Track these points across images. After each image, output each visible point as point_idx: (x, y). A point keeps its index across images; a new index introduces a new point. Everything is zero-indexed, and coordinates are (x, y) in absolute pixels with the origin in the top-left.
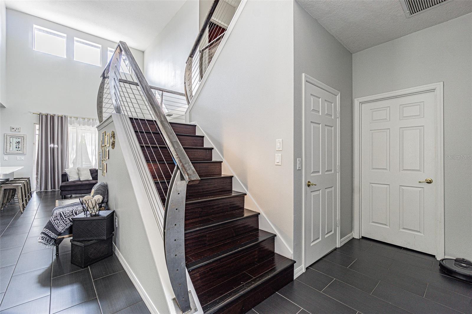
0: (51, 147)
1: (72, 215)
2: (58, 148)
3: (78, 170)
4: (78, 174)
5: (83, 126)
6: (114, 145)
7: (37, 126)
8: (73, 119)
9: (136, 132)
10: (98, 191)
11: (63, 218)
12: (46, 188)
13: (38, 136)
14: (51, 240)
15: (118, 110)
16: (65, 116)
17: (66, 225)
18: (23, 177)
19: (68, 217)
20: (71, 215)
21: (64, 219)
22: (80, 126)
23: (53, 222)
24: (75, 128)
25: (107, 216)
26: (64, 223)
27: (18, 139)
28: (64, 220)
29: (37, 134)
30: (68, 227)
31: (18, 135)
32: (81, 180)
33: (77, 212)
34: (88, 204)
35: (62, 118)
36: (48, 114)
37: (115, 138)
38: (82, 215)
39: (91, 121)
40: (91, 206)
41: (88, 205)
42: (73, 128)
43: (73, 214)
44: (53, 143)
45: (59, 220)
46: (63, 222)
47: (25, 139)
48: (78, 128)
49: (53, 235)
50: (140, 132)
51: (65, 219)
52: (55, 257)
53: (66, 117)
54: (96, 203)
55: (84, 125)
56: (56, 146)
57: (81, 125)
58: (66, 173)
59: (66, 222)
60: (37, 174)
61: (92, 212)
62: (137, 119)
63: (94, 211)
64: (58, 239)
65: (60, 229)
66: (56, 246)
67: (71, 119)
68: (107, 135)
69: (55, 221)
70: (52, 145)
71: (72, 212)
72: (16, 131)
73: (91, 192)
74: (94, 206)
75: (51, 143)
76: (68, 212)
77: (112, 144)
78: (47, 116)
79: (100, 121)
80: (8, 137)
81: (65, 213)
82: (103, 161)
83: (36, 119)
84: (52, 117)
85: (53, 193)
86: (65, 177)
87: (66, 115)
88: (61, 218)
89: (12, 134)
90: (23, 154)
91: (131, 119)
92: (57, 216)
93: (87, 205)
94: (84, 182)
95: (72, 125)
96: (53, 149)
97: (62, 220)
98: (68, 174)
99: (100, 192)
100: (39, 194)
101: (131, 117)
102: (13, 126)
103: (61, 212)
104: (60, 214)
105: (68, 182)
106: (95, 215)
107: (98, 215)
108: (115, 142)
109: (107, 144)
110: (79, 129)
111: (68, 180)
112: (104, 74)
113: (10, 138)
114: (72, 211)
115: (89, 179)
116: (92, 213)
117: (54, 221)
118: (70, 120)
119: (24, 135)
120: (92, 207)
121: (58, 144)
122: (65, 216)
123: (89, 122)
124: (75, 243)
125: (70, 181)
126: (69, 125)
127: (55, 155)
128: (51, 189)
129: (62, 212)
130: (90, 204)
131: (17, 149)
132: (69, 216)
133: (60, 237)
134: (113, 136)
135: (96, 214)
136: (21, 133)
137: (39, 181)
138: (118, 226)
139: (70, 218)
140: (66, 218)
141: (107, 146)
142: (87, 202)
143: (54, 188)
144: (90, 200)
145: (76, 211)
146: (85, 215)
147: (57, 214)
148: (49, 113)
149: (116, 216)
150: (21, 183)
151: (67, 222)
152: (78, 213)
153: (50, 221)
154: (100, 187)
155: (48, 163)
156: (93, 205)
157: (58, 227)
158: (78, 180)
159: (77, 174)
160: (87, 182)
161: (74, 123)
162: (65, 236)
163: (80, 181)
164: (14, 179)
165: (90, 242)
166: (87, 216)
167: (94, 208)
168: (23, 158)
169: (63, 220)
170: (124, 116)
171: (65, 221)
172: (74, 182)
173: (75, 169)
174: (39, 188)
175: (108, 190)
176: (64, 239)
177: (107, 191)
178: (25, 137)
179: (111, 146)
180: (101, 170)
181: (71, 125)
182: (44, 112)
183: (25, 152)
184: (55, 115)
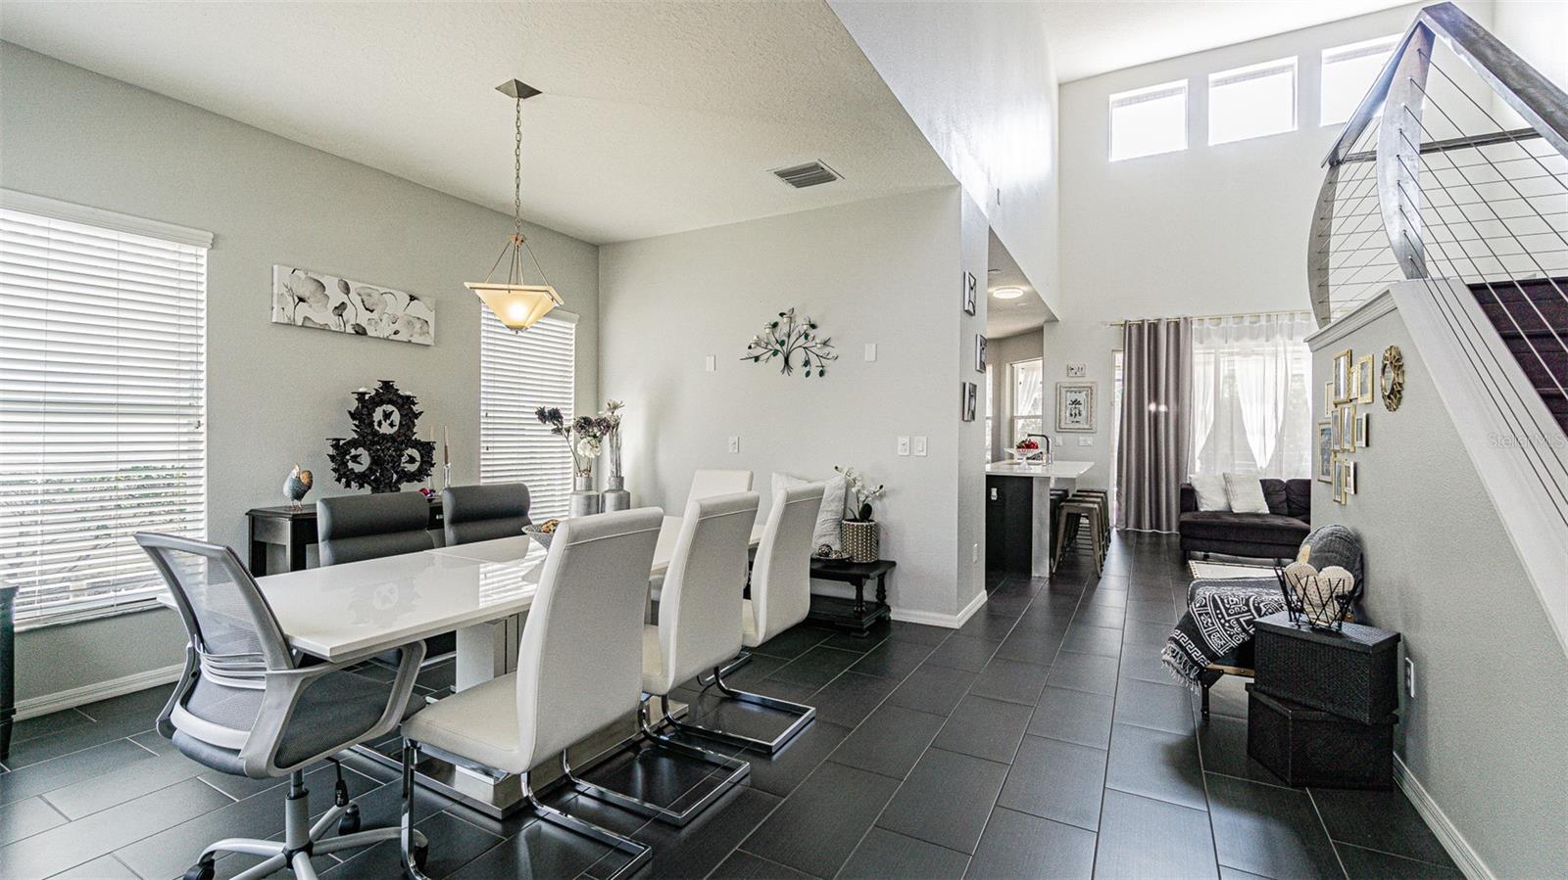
0: (1150, 412)
1: (1246, 612)
2: (1167, 414)
3: (1224, 477)
4: (1226, 492)
5: (1235, 343)
6: (1400, 398)
7: (1119, 357)
8: (1207, 323)
9: (1510, 338)
10: (1327, 554)
11: (1221, 613)
12: (1139, 523)
13: (1121, 383)
14: (1193, 667)
15: (1414, 263)
16: (1185, 319)
17: (1231, 636)
18: (1096, 488)
19: (1235, 614)
20: (1244, 612)
21: (1223, 617)
22: (1226, 342)
23: (1196, 617)
24: (1213, 351)
25: (1375, 646)
26: (1226, 631)
27: (1073, 393)
28: (1226, 621)
29: (1118, 380)
30: (1234, 643)
31: (1080, 385)
32: (1235, 511)
33: (1261, 605)
34: (1304, 590)
35: (1177, 324)
36: (1143, 321)
37: (1403, 372)
38: (1281, 620)
39: (1263, 321)
40: (1316, 599)
41: (1305, 593)
42: (1207, 351)
43: (1249, 610)
44: (1156, 398)
45: (1210, 617)
46: (1223, 625)
47: (1094, 391)
48: (1222, 351)
49: (1197, 654)
50: (1528, 337)
51: (1227, 618)
52: (1198, 717)
53: (1189, 320)
54: (1332, 593)
55: (1238, 339)
56: (1163, 408)
57: (1230, 341)
58: (1190, 485)
59: (1231, 627)
60: (1119, 484)
61: (1318, 619)
62: (1510, 285)
63: (1322, 617)
64: (1207, 669)
65: (1215, 643)
66: (1203, 689)
67: (1202, 324)
68: (1362, 364)
69: (1203, 618)
70: (1153, 407)
71: (1247, 604)
72: (1078, 374)
73: (1298, 552)
74: (1325, 600)
75: (1149, 402)
76: (1235, 599)
77: (1391, 393)
78: (1140, 327)
79: (1324, 319)
80: (1063, 390)
81: (1226, 601)
82: (1338, 455)
83: (1115, 338)
84: (1154, 327)
85: (1154, 539)
86: (1188, 496)
87: (1188, 315)
88: (1217, 614)
89: (1070, 383)
90: (1089, 431)
91: (1475, 289)
92: (1206, 605)
93: (1300, 592)
94: (1246, 520)
95: (1204, 345)
96: (1156, 416)
97: (1220, 619)
98: (1197, 488)
99: (1335, 558)
100: (1123, 534)
101: (1479, 280)
102: (1071, 365)
103: (1216, 596)
104: (1214, 600)
105: (1196, 513)
106: (1327, 631)
107: (1338, 634)
108: (1404, 386)
109: (1363, 392)
110: (1223, 353)
111: (1197, 509)
112: (1335, 151)
113: (1067, 391)
114: (1247, 600)
115: (1260, 512)
116: (1318, 622)
117: (1200, 615)
118: (1199, 328)
119: (1092, 383)
120: (1319, 602)
121: (1167, 403)
122: (1227, 609)
123: (1258, 324)
124: (1263, 698)
125: (1202, 510)
126: (1195, 344)
127: (1159, 432)
128: (1151, 528)
129: (1219, 597)
130: (1312, 591)
131: (1072, 419)
132: (1239, 613)
133: (1211, 666)
134: (1395, 362)
135: (1330, 627)
136: (1085, 381)
137: (1123, 499)
138: (1416, 693)
139: (1241, 620)
140: (1229, 615)
141: (1360, 401)
142: (1303, 582)
143: (1158, 527)
144: (1311, 578)
145: (1259, 604)
146: (1291, 621)
147: (1205, 598)
148: (1145, 318)
149: (1408, 653)
150: (1094, 502)
151: (1233, 628)
152: (1264, 610)
153: (1189, 612)
154: (1335, 541)
155: (1144, 457)
156: (1321, 598)
157: (1209, 636)
158: (1227, 510)
159: (1221, 492)
160: (1257, 520)
161: (1209, 336)
162: (1226, 668)
163: (1230, 512)
164: (1078, 491)
165: (1310, 713)
166: (1299, 626)
167: (1324, 606)
168: (1089, 439)
169: (1223, 621)
170: (1442, 285)
171: (1227, 624)
172: (1215, 514)
173: (1215, 477)
174: (1124, 522)
175: (1362, 556)
176: (1225, 675)
177: (1358, 559)
178: (1094, 389)
179: (1380, 401)
180: (1330, 483)
181: (1201, 343)
182: (1134, 318)
183: (1094, 426)
184: (1159, 320)
